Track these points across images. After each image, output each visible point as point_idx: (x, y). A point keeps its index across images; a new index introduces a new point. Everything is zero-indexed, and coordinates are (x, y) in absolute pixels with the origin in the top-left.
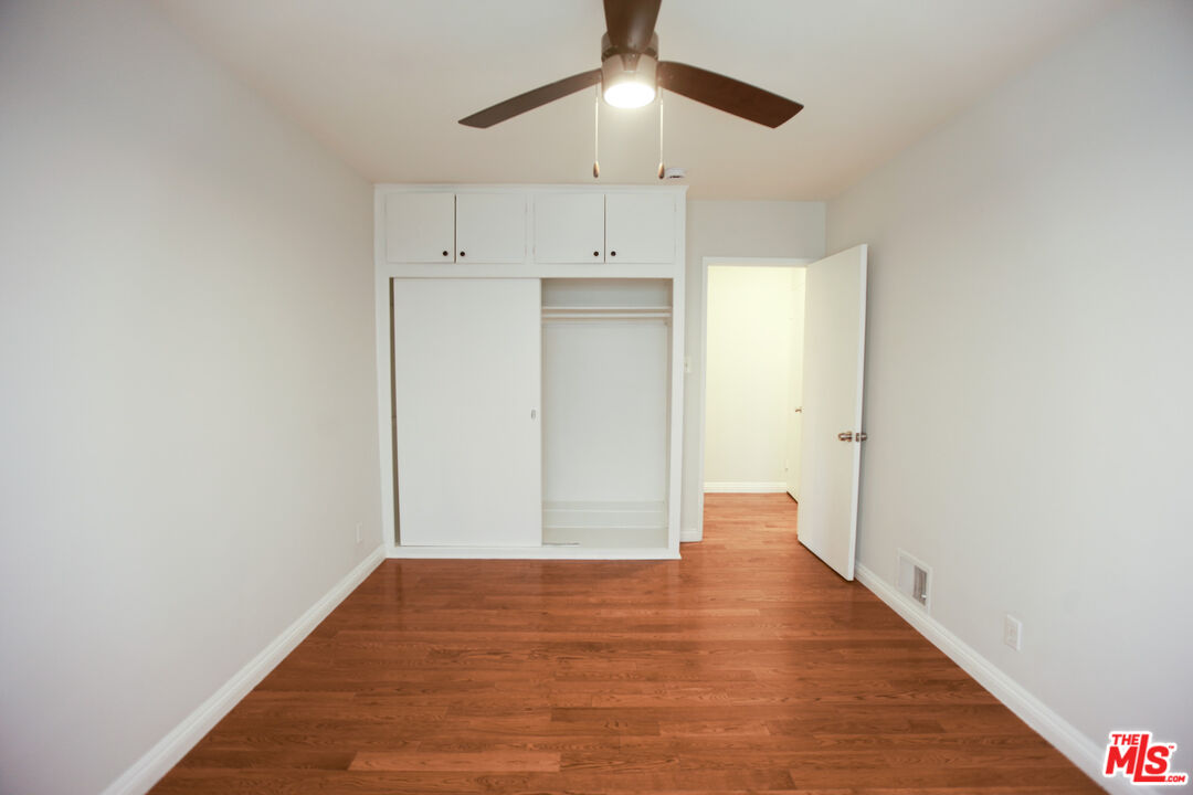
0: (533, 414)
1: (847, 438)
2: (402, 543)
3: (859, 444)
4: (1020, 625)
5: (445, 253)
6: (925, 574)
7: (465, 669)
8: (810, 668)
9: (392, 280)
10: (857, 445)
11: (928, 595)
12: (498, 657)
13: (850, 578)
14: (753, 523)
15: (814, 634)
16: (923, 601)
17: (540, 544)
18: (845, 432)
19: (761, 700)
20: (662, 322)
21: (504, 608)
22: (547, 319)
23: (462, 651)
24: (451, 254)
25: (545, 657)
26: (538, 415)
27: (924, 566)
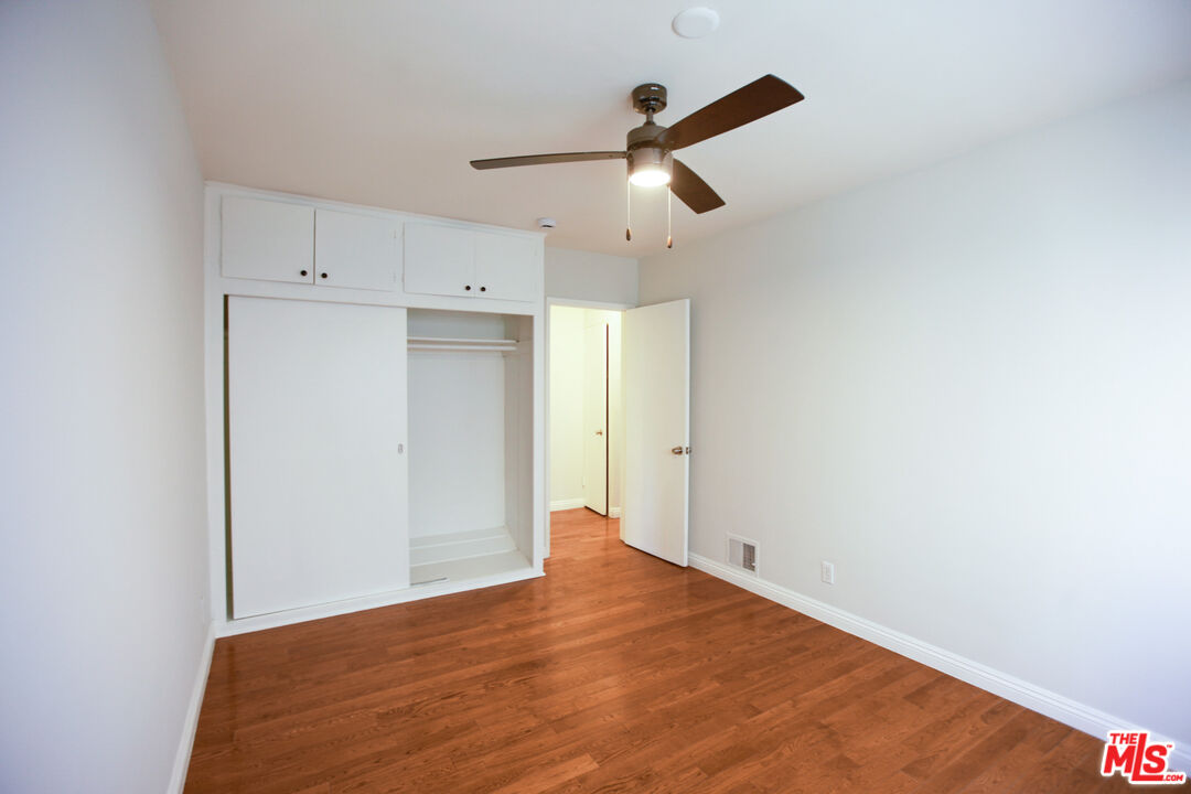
0: (401, 448)
1: (678, 451)
2: (236, 616)
3: (687, 456)
4: (832, 566)
5: (304, 273)
6: (753, 548)
7: (431, 719)
8: (707, 633)
9: (226, 297)
10: (686, 457)
11: (757, 564)
12: (455, 699)
13: (685, 565)
14: (580, 536)
15: (692, 610)
16: (753, 568)
17: (408, 586)
18: (676, 446)
19: (696, 664)
20: (500, 354)
21: (418, 654)
22: (414, 349)
23: (413, 705)
24: (310, 273)
25: (502, 685)
26: (405, 449)
27: (750, 542)
